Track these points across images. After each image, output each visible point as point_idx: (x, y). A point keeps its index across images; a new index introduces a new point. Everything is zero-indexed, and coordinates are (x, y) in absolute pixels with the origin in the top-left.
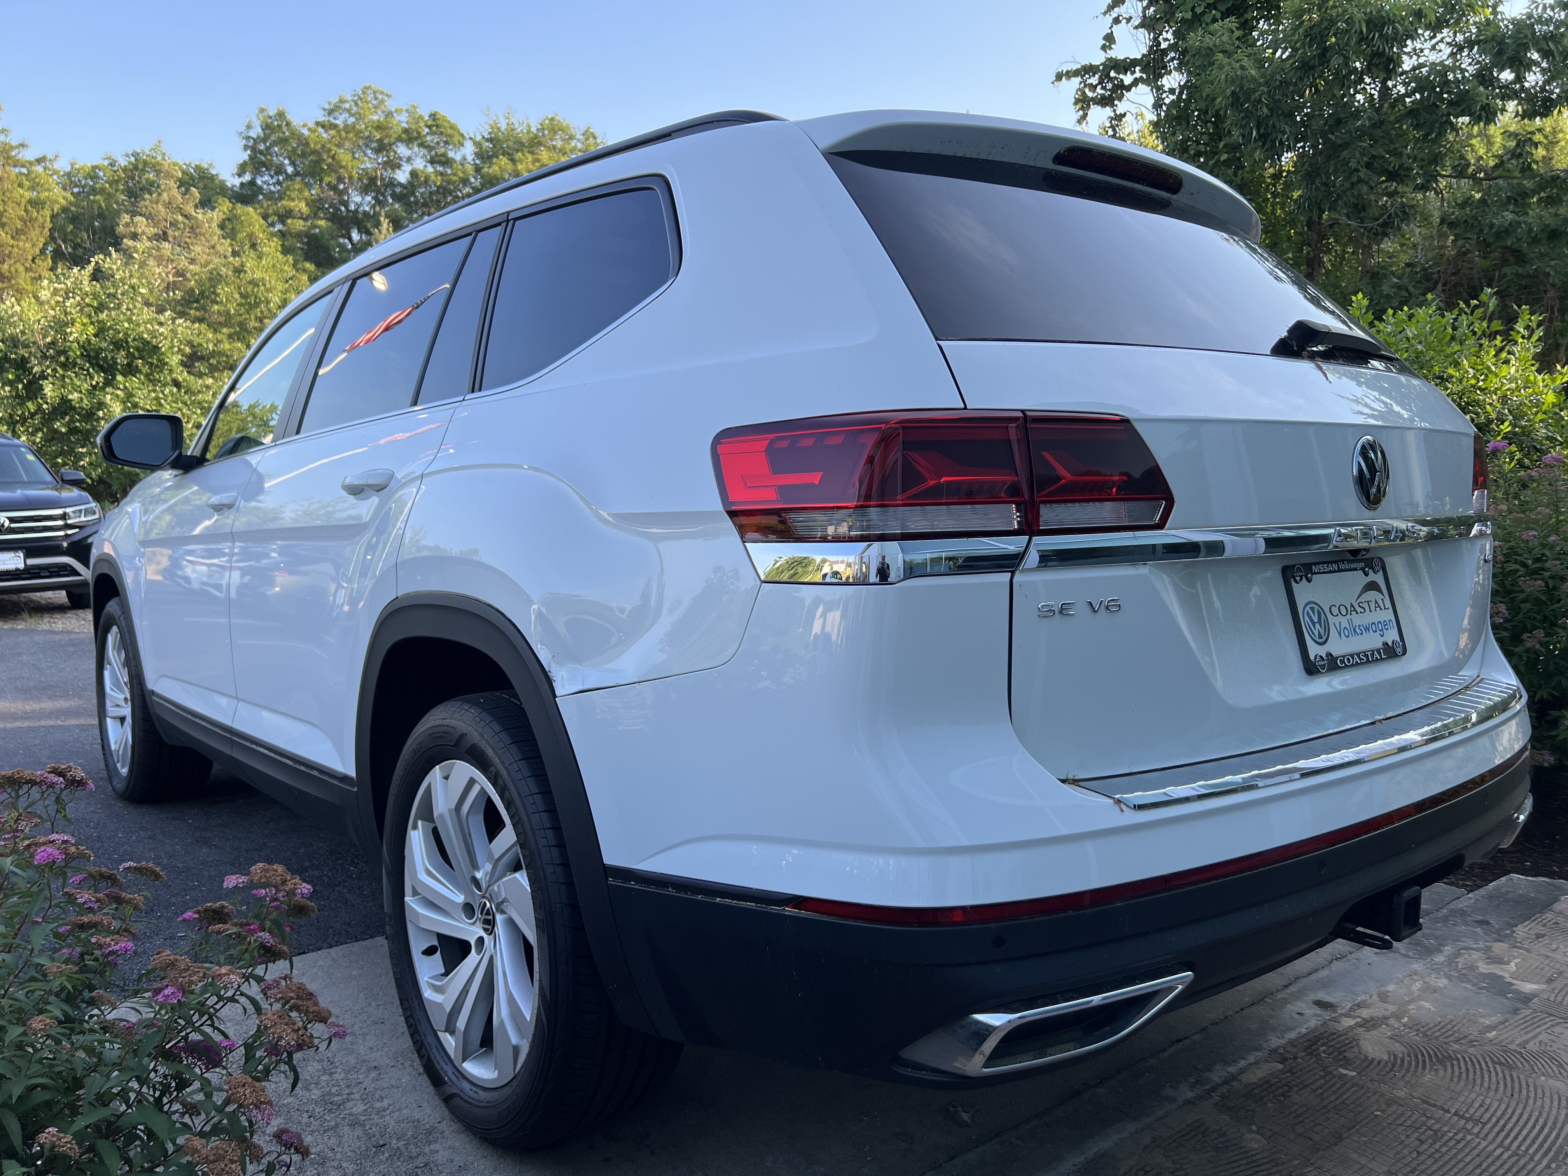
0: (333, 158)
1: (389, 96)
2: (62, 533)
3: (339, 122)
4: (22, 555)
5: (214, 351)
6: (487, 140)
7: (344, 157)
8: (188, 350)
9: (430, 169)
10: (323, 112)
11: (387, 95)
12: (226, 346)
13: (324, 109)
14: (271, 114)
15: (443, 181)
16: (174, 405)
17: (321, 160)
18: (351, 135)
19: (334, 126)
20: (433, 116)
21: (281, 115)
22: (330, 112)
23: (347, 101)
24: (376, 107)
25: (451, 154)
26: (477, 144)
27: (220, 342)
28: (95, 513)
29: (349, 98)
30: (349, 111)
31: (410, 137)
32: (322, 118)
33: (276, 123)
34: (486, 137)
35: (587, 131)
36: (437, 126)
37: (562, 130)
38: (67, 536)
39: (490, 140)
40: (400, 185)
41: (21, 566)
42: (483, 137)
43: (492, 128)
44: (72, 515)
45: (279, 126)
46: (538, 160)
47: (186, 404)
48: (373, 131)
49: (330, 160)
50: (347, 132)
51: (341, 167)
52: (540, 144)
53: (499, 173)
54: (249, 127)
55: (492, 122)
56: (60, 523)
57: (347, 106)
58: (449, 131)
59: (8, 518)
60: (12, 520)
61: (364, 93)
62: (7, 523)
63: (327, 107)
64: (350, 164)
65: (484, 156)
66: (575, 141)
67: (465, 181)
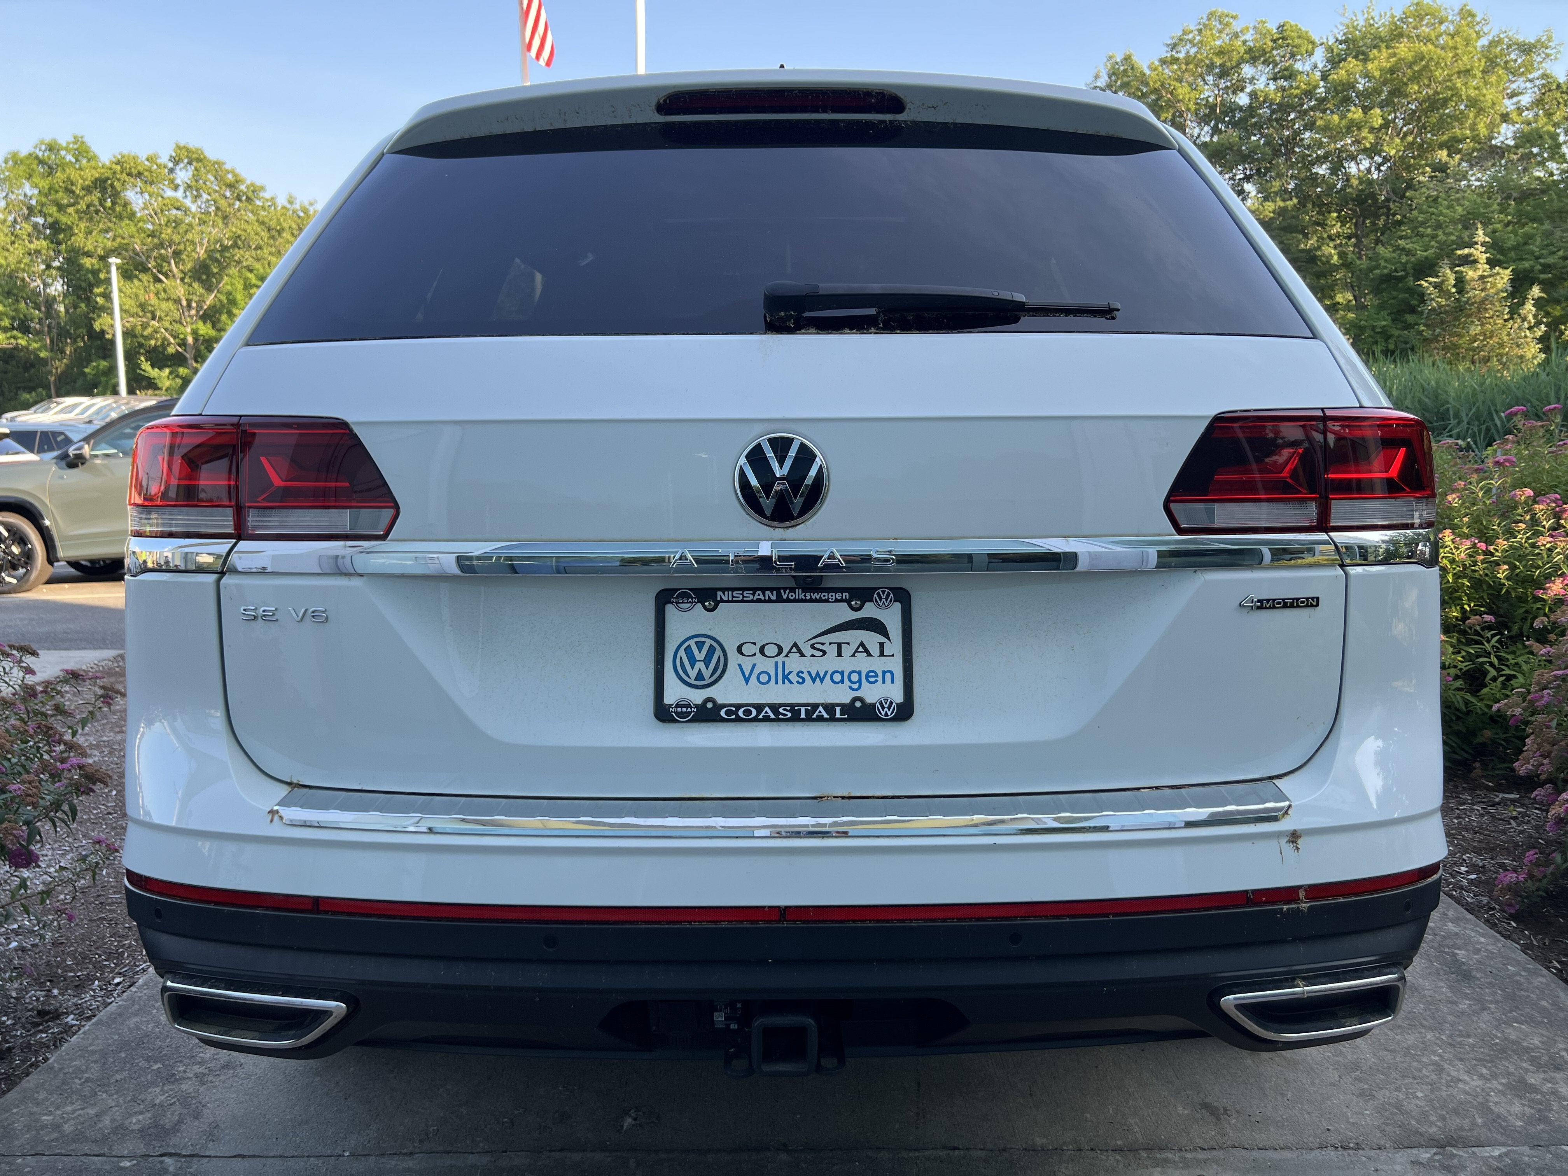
0: (1172, 93)
1: (1234, 17)
3: (1181, 56)
6: (1341, 42)
7: (1183, 91)
9: (1272, 87)
10: (1166, 49)
11: (1232, 17)
13: (1168, 45)
14: (1118, 60)
15: (1283, 97)
17: (1160, 97)
18: (1191, 66)
19: (1175, 60)
20: (1281, 27)
21: (1127, 59)
22: (1174, 47)
23: (1191, 32)
24: (1220, 32)
25: (1298, 66)
26: (1330, 49)
29: (1192, 28)
30: (1191, 41)
31: (1254, 56)
32: (1165, 54)
33: (1122, 68)
34: (1340, 38)
35: (1462, 10)
36: (1283, 39)
37: (1432, 15)
39: (1345, 41)
40: (1241, 109)
42: (1337, 40)
43: (1348, 27)
45: (1125, 71)
46: (1395, 55)
48: (1214, 57)
49: (1169, 96)
50: (1187, 64)
51: (1179, 101)
52: (1401, 35)
53: (1345, 77)
54: (1097, 77)
55: (1347, 21)
57: (1190, 36)
58: (1297, 41)
61: (1209, 19)
63: (1170, 42)
64: (1187, 96)
65: (1335, 61)
66: (1446, 24)
67: (1309, 93)
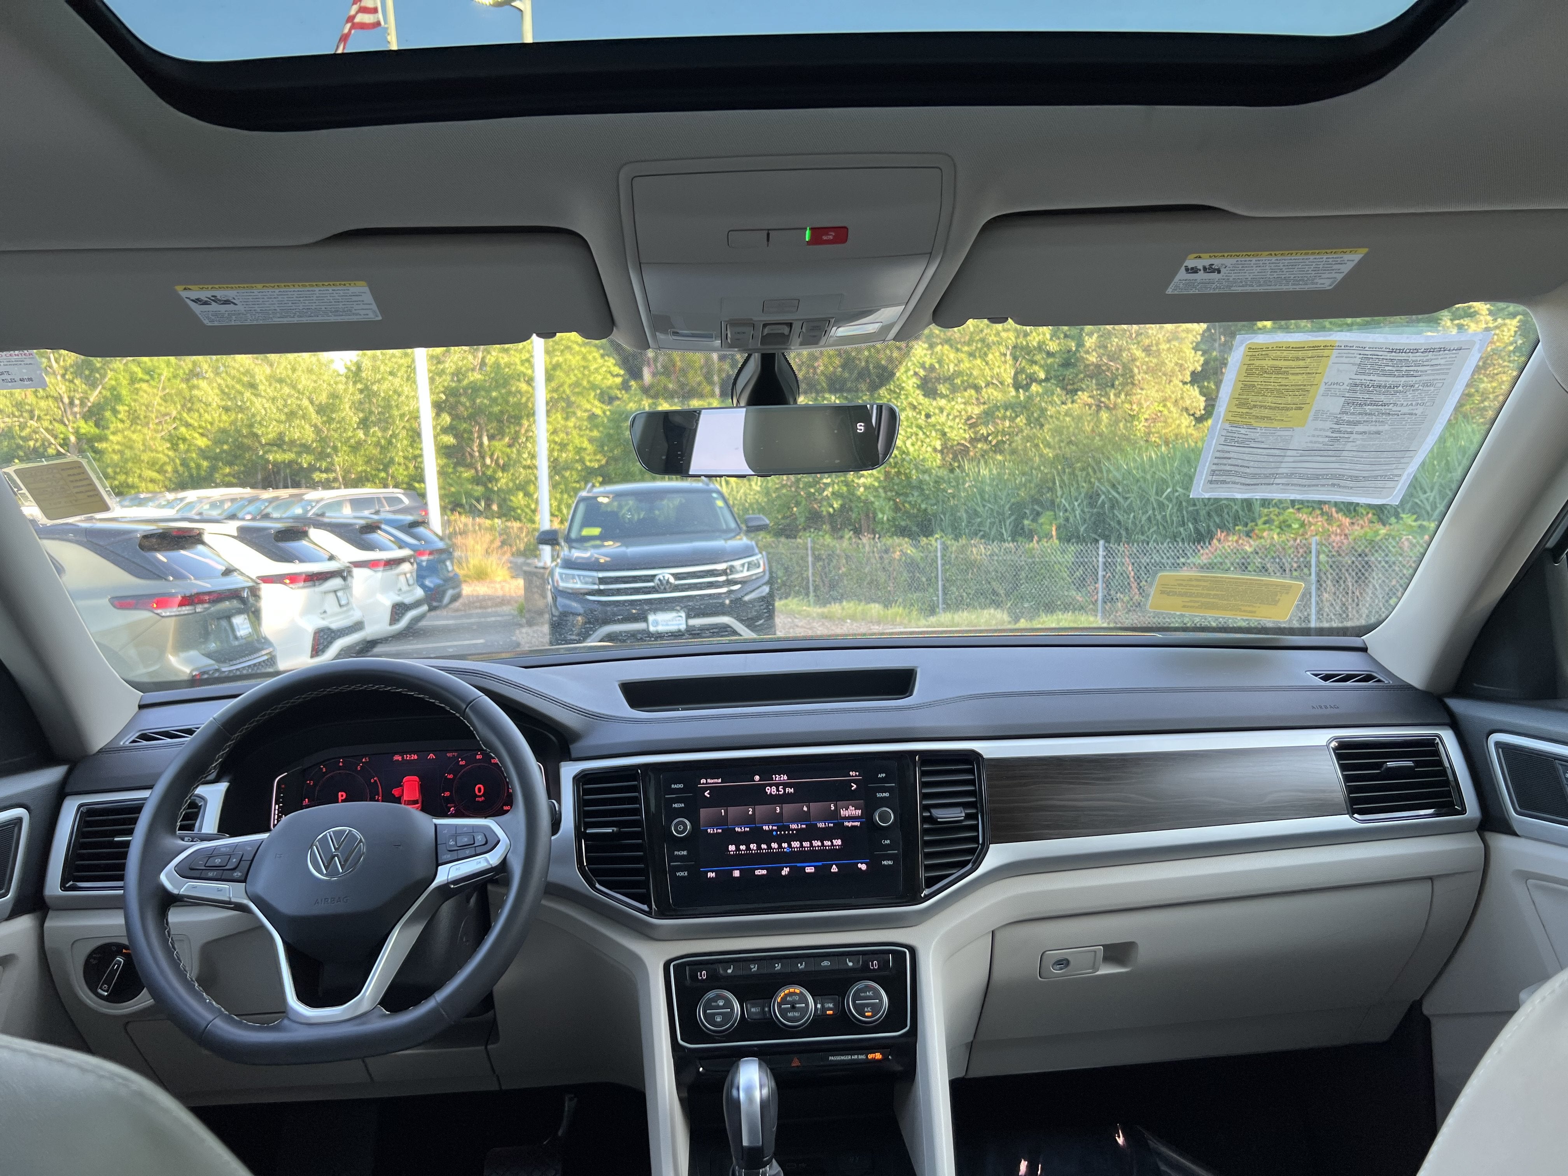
2: (724, 590)
4: (683, 614)
5: (955, 371)
8: (922, 373)
12: (965, 365)
16: (909, 430)
27: (960, 361)
28: (759, 567)
38: (730, 592)
41: (683, 627)
44: (739, 568)
47: (920, 428)
56: (722, 578)
59: (673, 575)
60: (677, 576)
62: (672, 580)
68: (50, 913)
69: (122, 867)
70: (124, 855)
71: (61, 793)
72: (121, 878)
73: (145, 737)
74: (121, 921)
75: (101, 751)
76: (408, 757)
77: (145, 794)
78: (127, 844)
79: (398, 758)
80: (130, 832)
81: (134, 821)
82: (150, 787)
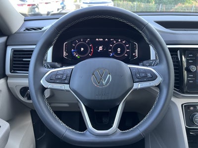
68: (9, 78)
69: (28, 67)
70: (29, 64)
71: (6, 45)
72: (28, 71)
73: (27, 29)
74: (28, 81)
75: (15, 33)
76: (100, 40)
77: (34, 47)
78: (29, 61)
79: (97, 39)
80: (30, 58)
81: (31, 54)
82: (36, 45)
